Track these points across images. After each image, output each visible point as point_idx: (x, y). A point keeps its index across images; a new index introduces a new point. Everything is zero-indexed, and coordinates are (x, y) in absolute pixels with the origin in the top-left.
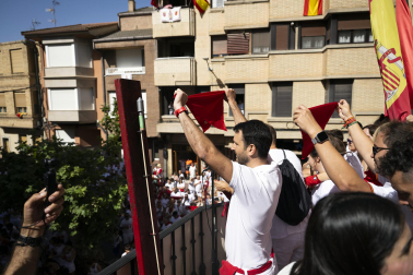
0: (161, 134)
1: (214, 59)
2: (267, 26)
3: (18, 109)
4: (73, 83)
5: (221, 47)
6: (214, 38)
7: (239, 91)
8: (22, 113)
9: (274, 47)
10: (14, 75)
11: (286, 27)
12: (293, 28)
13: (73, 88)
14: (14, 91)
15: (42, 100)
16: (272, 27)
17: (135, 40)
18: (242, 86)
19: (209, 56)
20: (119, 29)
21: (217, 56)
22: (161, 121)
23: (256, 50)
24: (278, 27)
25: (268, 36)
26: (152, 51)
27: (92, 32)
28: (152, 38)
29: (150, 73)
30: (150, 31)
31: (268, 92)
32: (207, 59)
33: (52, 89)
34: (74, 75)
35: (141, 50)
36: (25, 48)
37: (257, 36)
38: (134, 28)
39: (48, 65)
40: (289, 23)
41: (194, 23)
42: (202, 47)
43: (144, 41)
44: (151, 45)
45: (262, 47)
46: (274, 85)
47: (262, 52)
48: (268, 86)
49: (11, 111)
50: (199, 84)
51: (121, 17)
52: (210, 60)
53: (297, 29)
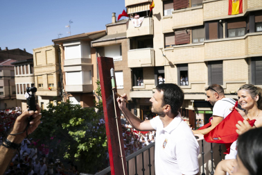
0: (133, 98)
1: (166, 49)
2: (202, 24)
3: (49, 85)
4: (79, 68)
5: (171, 40)
6: (166, 35)
7: (183, 69)
8: (51, 87)
9: (207, 37)
10: (48, 65)
11: (216, 23)
12: (221, 24)
13: (79, 71)
14: (48, 74)
15: (62, 79)
16: (206, 25)
17: (116, 40)
18: (186, 65)
19: (163, 47)
20: (106, 34)
21: (169, 46)
22: (132, 90)
23: (195, 41)
24: (210, 24)
25: (203, 30)
26: (126, 46)
27: (90, 37)
28: (126, 38)
29: (125, 60)
30: (125, 34)
31: (205, 69)
32: (161, 49)
33: (68, 72)
34: (80, 63)
35: (120, 46)
36: (54, 49)
37: (195, 31)
38: (115, 33)
39: (66, 58)
40: (219, 20)
41: (152, 26)
42: (158, 41)
43: (122, 40)
44: (126, 42)
45: (199, 39)
46: (208, 63)
47: (199, 42)
48: (204, 64)
49: (45, 86)
50: (156, 65)
51: (107, 27)
52: (164, 49)
53: (224, 24)
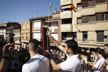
1: (78, 24)
2: (95, 14)
3: (27, 38)
4: (40, 31)
5: (80, 21)
6: (78, 18)
7: (85, 34)
8: (28, 39)
9: (97, 20)
10: (27, 29)
11: (101, 14)
12: (104, 14)
13: (39, 33)
14: (26, 33)
15: (32, 36)
16: (96, 14)
17: (56, 20)
18: (87, 32)
19: (76, 24)
20: (52, 17)
21: (79, 23)
22: (62, 42)
23: (91, 21)
24: (98, 14)
25: (95, 17)
26: (60, 23)
27: (45, 18)
28: (60, 19)
29: (59, 29)
30: (60, 17)
31: (95, 34)
32: (75, 24)
33: (35, 33)
34: (40, 29)
35: (57, 22)
36: (29, 23)
37: (91, 17)
38: (56, 17)
39: (34, 27)
40: (102, 12)
41: (72, 15)
42: (74, 21)
43: (58, 20)
44: (60, 21)
45: (93, 20)
46: (97, 32)
47: (93, 22)
48: (95, 32)
49: (25, 38)
50: (73, 31)
51: (52, 14)
52: (76, 25)
53: (105, 14)
